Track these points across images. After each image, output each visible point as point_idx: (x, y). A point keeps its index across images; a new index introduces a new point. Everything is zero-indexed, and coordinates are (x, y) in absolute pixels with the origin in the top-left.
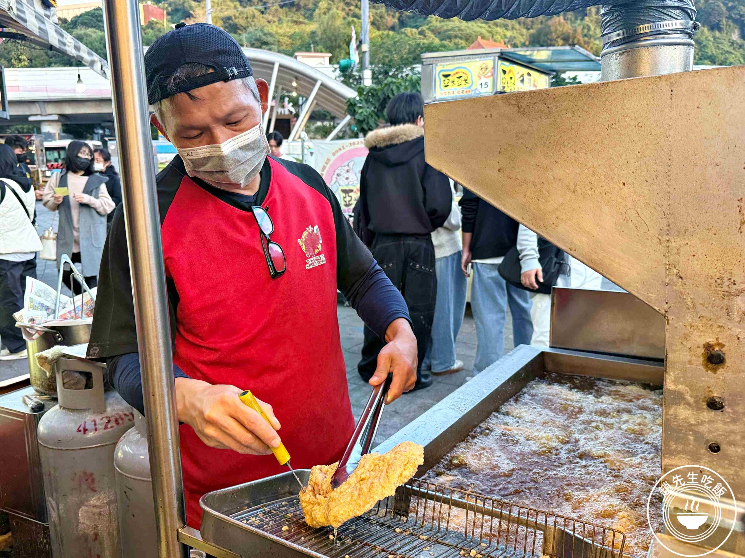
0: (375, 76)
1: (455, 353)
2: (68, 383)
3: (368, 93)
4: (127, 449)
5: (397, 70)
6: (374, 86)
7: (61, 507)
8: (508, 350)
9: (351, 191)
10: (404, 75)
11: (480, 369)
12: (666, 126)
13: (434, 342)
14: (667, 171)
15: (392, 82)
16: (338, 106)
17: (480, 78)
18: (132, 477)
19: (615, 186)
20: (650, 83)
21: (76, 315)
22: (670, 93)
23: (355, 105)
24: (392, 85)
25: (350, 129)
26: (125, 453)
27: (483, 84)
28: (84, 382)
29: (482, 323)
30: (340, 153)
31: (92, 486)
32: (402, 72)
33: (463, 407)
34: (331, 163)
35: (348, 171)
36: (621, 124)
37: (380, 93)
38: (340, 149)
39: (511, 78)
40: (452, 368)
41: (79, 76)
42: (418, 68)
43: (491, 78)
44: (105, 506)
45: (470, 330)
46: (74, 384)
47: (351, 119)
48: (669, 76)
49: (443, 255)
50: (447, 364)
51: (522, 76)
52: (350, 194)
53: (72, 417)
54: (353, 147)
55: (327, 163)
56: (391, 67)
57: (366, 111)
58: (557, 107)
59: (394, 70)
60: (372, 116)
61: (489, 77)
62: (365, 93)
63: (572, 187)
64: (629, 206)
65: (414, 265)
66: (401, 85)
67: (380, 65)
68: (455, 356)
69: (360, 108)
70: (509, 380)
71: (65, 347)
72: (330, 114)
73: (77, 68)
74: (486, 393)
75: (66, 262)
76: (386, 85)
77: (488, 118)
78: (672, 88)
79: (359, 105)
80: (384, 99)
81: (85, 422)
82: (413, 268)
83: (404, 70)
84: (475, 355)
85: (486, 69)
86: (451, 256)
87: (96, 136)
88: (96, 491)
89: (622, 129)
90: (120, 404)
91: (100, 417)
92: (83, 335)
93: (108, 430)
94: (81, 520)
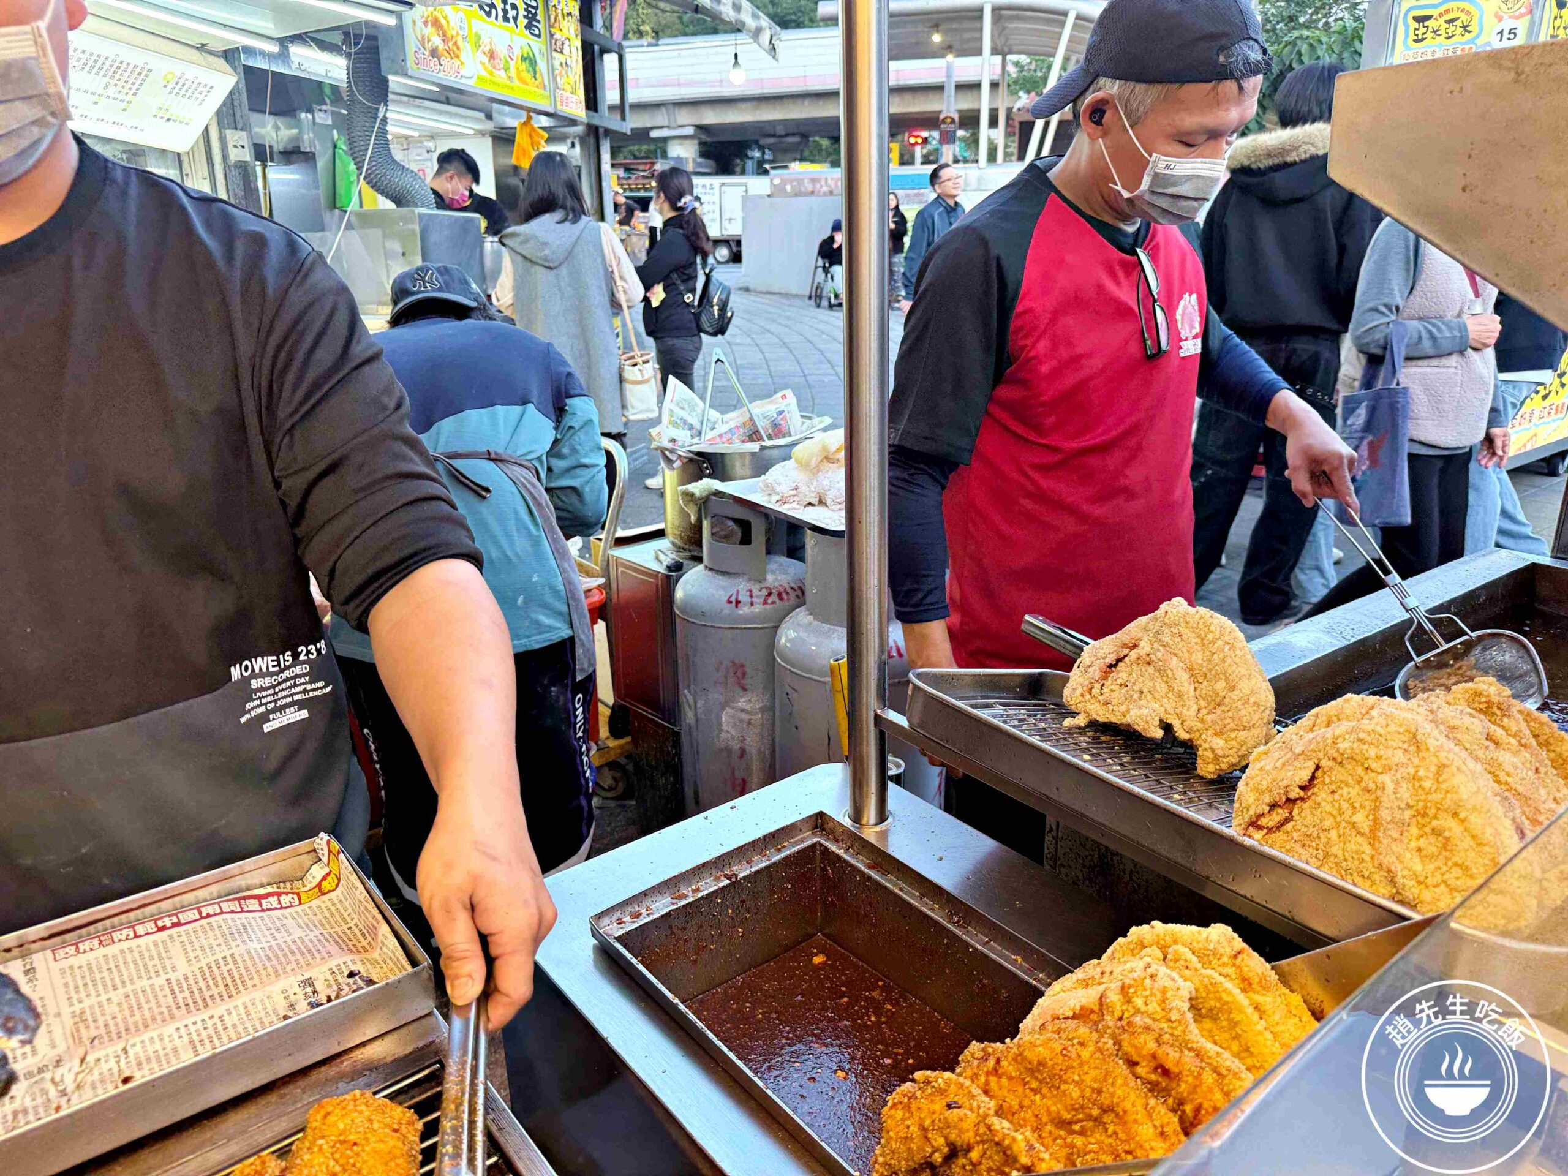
2: (719, 535)
4: (793, 635)
5: (1316, 11)
7: (700, 704)
10: (1331, 20)
15: (1301, 37)
17: (1500, 20)
18: (799, 672)
21: (731, 438)
24: (1299, 43)
26: (790, 640)
27: (1506, 33)
28: (739, 536)
31: (742, 682)
32: (1328, 15)
41: (736, 55)
43: (1527, 18)
44: (756, 713)
46: (726, 536)
53: (721, 583)
59: (1310, 11)
61: (1521, 16)
66: (1320, 42)
71: (716, 481)
75: (718, 360)
77: (1456, 94)
81: (738, 592)
88: (746, 690)
90: (786, 572)
91: (758, 586)
92: (738, 468)
93: (768, 607)
94: (725, 728)
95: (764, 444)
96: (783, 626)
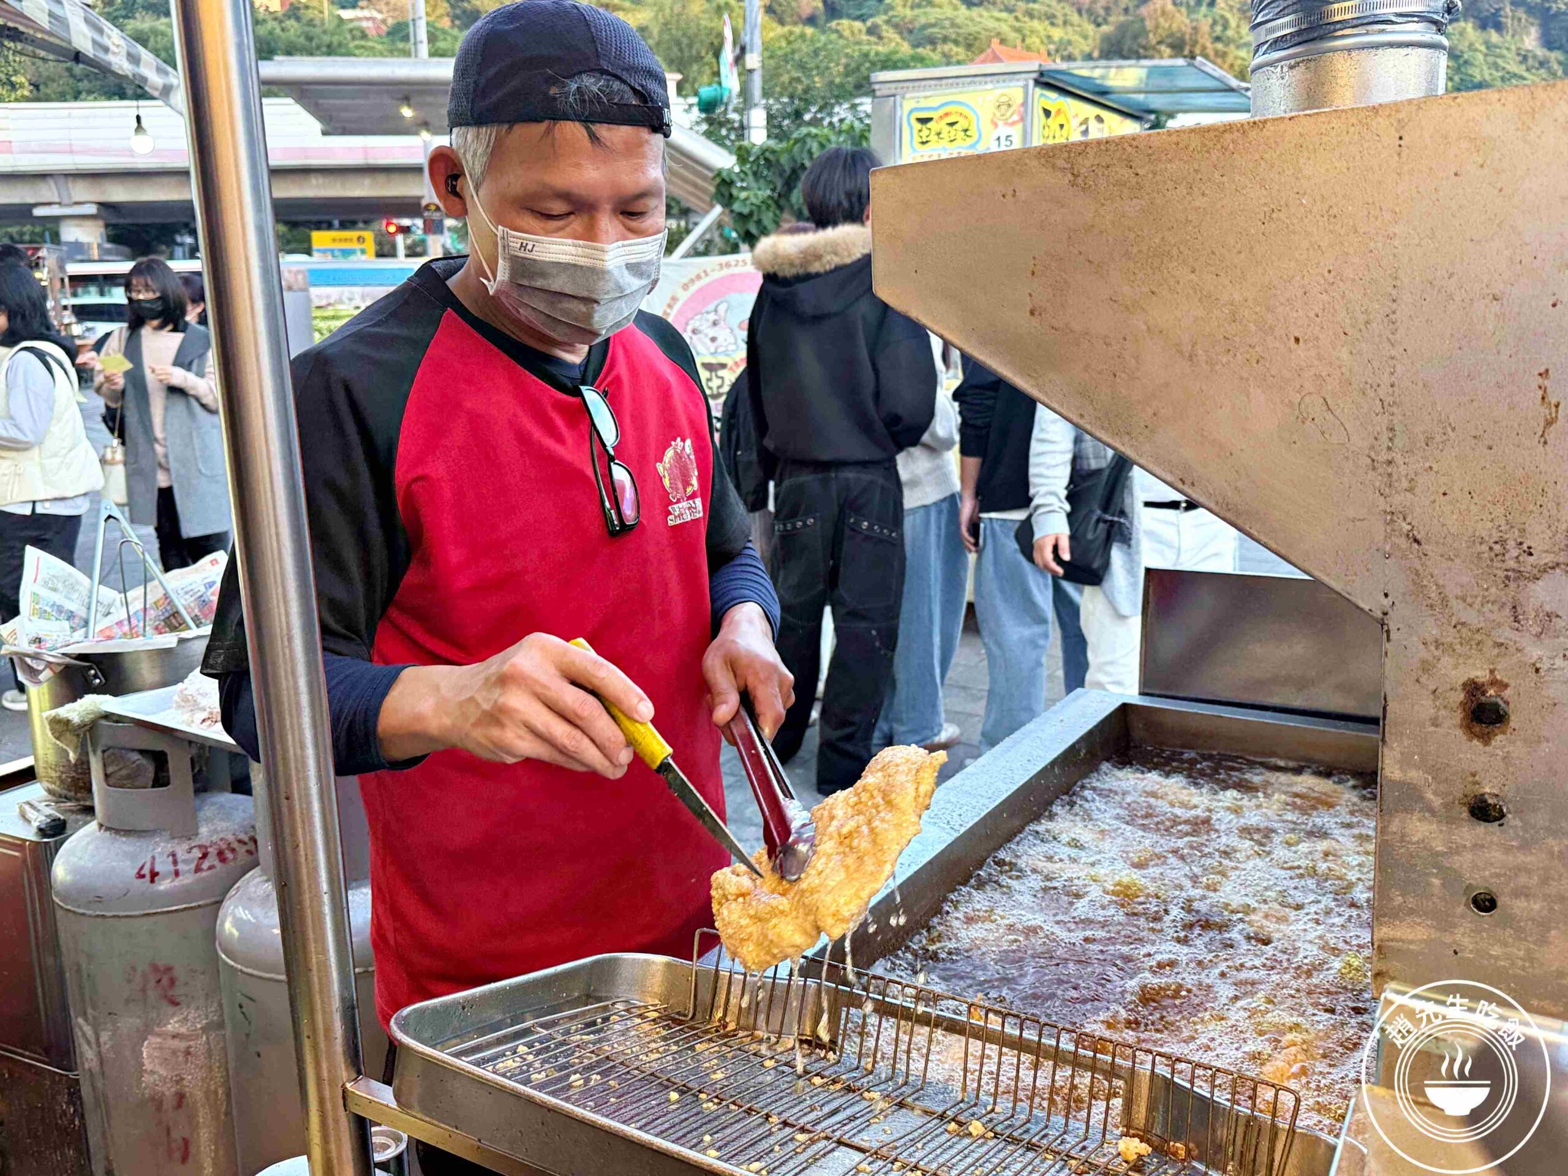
0: (776, 122)
1: (942, 708)
2: (117, 775)
3: (758, 158)
4: (243, 914)
5: (820, 110)
6: (772, 143)
7: (104, 1037)
8: (1054, 701)
9: (723, 366)
10: (835, 120)
11: (991, 740)
12: (1388, 216)
13: (899, 686)
14: (1388, 311)
15: (809, 135)
16: (696, 186)
17: (996, 125)
18: (255, 972)
19: (1277, 344)
20: (1354, 120)
21: (131, 629)
22: (1399, 142)
23: (731, 183)
24: (809, 140)
25: (721, 235)
26: (238, 923)
27: (1003, 139)
28: (151, 774)
29: (1000, 645)
30: (698, 285)
31: (170, 993)
32: (830, 115)
33: (956, 821)
34: (678, 306)
35: (715, 324)
36: (1292, 210)
37: (784, 159)
38: (699, 277)
39: (1062, 126)
40: (936, 739)
41: (138, 118)
42: (866, 104)
43: (1020, 126)
44: (197, 1037)
45: (975, 659)
46: (128, 777)
47: (723, 213)
48: (1396, 107)
49: (919, 503)
50: (928, 733)
51: (1085, 121)
52: (721, 373)
53: (125, 848)
54: (726, 272)
55: (670, 306)
56: (808, 103)
57: (756, 196)
58: (1155, 174)
59: (814, 109)
60: (768, 207)
61: (1013, 123)
62: (751, 159)
63: (1187, 349)
64: (1309, 386)
65: (858, 523)
66: (829, 141)
67: (785, 100)
68: (943, 715)
69: (743, 189)
70: (1053, 763)
71: (108, 697)
72: (678, 203)
73: (134, 103)
74: (1005, 789)
75: (110, 517)
76: (797, 141)
77: (1009, 197)
78: (1402, 133)
79: (739, 184)
80: (794, 171)
81: (153, 858)
82: (855, 530)
83: (836, 109)
84: (982, 712)
85: (1009, 106)
86: (935, 504)
87: (179, 251)
88: (177, 1004)
89: (1295, 221)
90: (227, 817)
91: (185, 846)
92: (147, 672)
93: (204, 874)
94: (148, 1066)
95: (185, 635)
96: (226, 904)
